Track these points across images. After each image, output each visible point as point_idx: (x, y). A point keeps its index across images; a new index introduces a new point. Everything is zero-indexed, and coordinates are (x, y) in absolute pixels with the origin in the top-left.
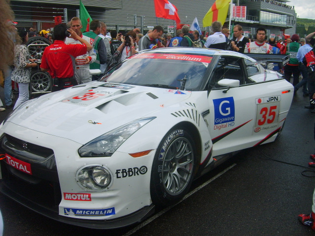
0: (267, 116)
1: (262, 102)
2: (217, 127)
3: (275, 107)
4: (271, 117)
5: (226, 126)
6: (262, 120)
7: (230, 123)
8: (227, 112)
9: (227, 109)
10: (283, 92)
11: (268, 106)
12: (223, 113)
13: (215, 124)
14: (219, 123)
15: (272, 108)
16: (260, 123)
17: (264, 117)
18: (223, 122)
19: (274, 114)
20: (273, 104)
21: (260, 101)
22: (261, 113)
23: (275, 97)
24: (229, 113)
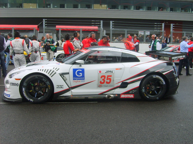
0: (106, 79)
1: (102, 72)
2: (75, 81)
3: (111, 76)
4: (108, 81)
5: (79, 82)
6: (103, 81)
7: (82, 80)
8: (80, 75)
9: (80, 74)
10: (117, 69)
11: (106, 75)
13: (73, 79)
14: (75, 79)
15: (108, 76)
16: (101, 82)
17: (104, 80)
18: (77, 79)
19: (110, 79)
20: (109, 74)
21: (100, 72)
22: (101, 77)
23: (111, 71)
24: (81, 76)
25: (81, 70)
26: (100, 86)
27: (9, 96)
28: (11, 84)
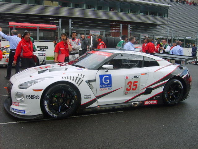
0: (132, 86)
1: (129, 78)
2: (101, 90)
3: (137, 82)
4: (134, 87)
5: (106, 89)
6: (129, 88)
7: (109, 88)
8: (107, 82)
9: (107, 80)
10: (142, 74)
11: (133, 81)
12: (105, 82)
13: (100, 87)
14: (102, 87)
15: (135, 82)
16: (127, 90)
17: (130, 86)
18: (104, 87)
19: (136, 85)
20: (135, 80)
21: (127, 78)
22: (128, 84)
23: (137, 76)
24: (108, 83)
25: (108, 77)
26: (126, 94)
27: (24, 113)
28: (28, 97)
